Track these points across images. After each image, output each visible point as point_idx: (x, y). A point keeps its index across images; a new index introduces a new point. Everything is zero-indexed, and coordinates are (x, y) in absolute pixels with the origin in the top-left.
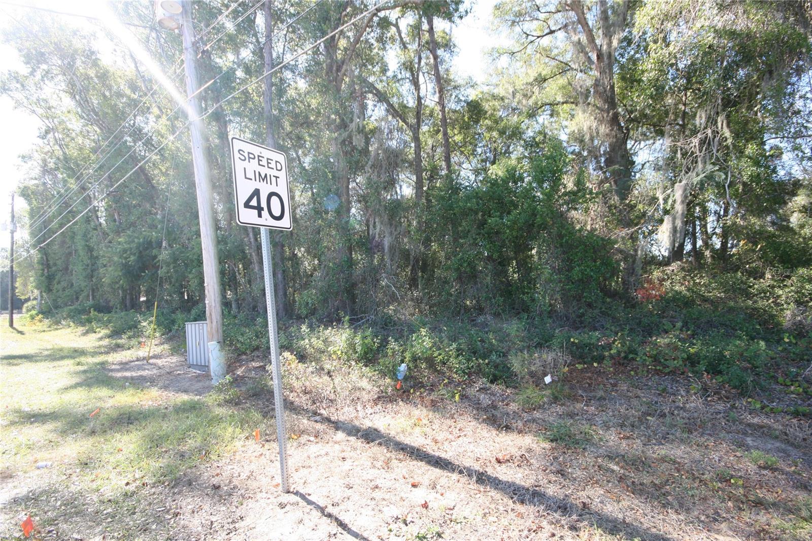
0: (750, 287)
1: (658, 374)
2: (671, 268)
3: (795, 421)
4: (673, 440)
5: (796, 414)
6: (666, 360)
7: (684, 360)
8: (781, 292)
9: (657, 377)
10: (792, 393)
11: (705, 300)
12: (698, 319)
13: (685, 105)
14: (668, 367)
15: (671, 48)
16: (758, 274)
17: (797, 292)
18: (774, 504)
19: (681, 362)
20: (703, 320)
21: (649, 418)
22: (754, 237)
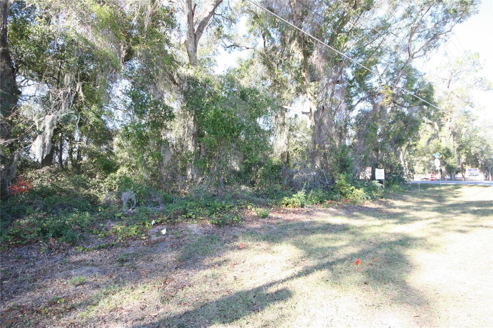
0: (88, 182)
1: (17, 247)
2: (42, 170)
3: (98, 252)
4: (22, 292)
5: (99, 248)
6: (25, 235)
7: (38, 232)
8: (102, 185)
9: (16, 249)
10: (99, 237)
11: (62, 191)
12: (54, 203)
13: (60, 68)
14: (26, 239)
15: (51, 28)
16: (92, 175)
17: (110, 185)
18: (80, 305)
19: (36, 234)
20: (57, 204)
21: (5, 282)
22: (92, 155)
